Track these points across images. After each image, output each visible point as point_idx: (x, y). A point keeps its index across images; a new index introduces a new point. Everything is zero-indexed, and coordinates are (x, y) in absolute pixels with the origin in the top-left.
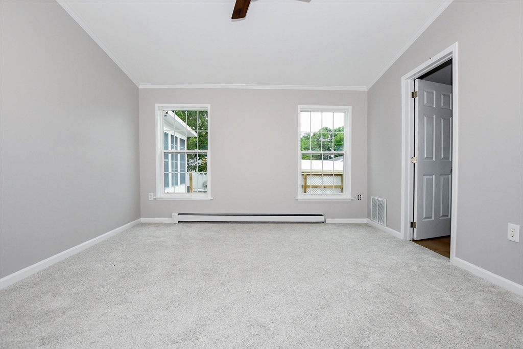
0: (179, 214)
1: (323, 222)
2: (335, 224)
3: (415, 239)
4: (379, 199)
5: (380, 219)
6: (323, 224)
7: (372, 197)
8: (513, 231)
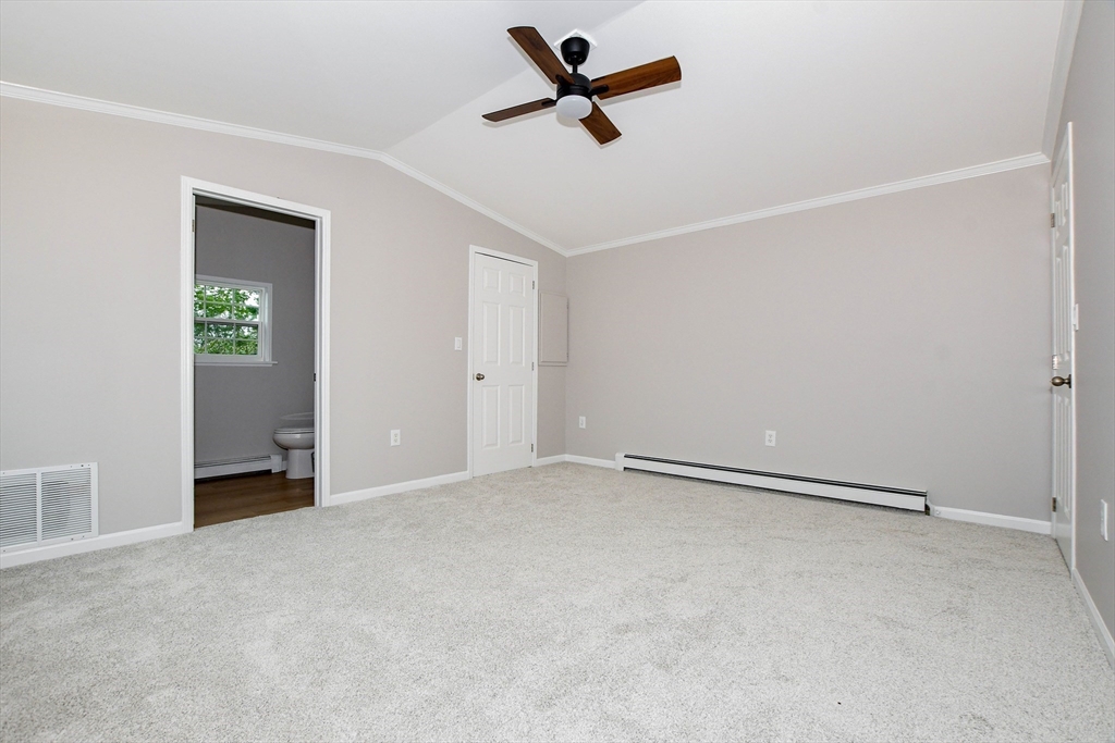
4: (44, 470)
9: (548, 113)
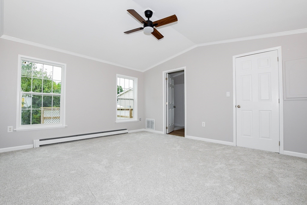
0: (40, 140)
1: (127, 133)
2: (133, 133)
3: (167, 133)
4: (150, 119)
5: (152, 127)
6: (127, 134)
7: (146, 119)
8: (204, 124)
9: (141, 31)
